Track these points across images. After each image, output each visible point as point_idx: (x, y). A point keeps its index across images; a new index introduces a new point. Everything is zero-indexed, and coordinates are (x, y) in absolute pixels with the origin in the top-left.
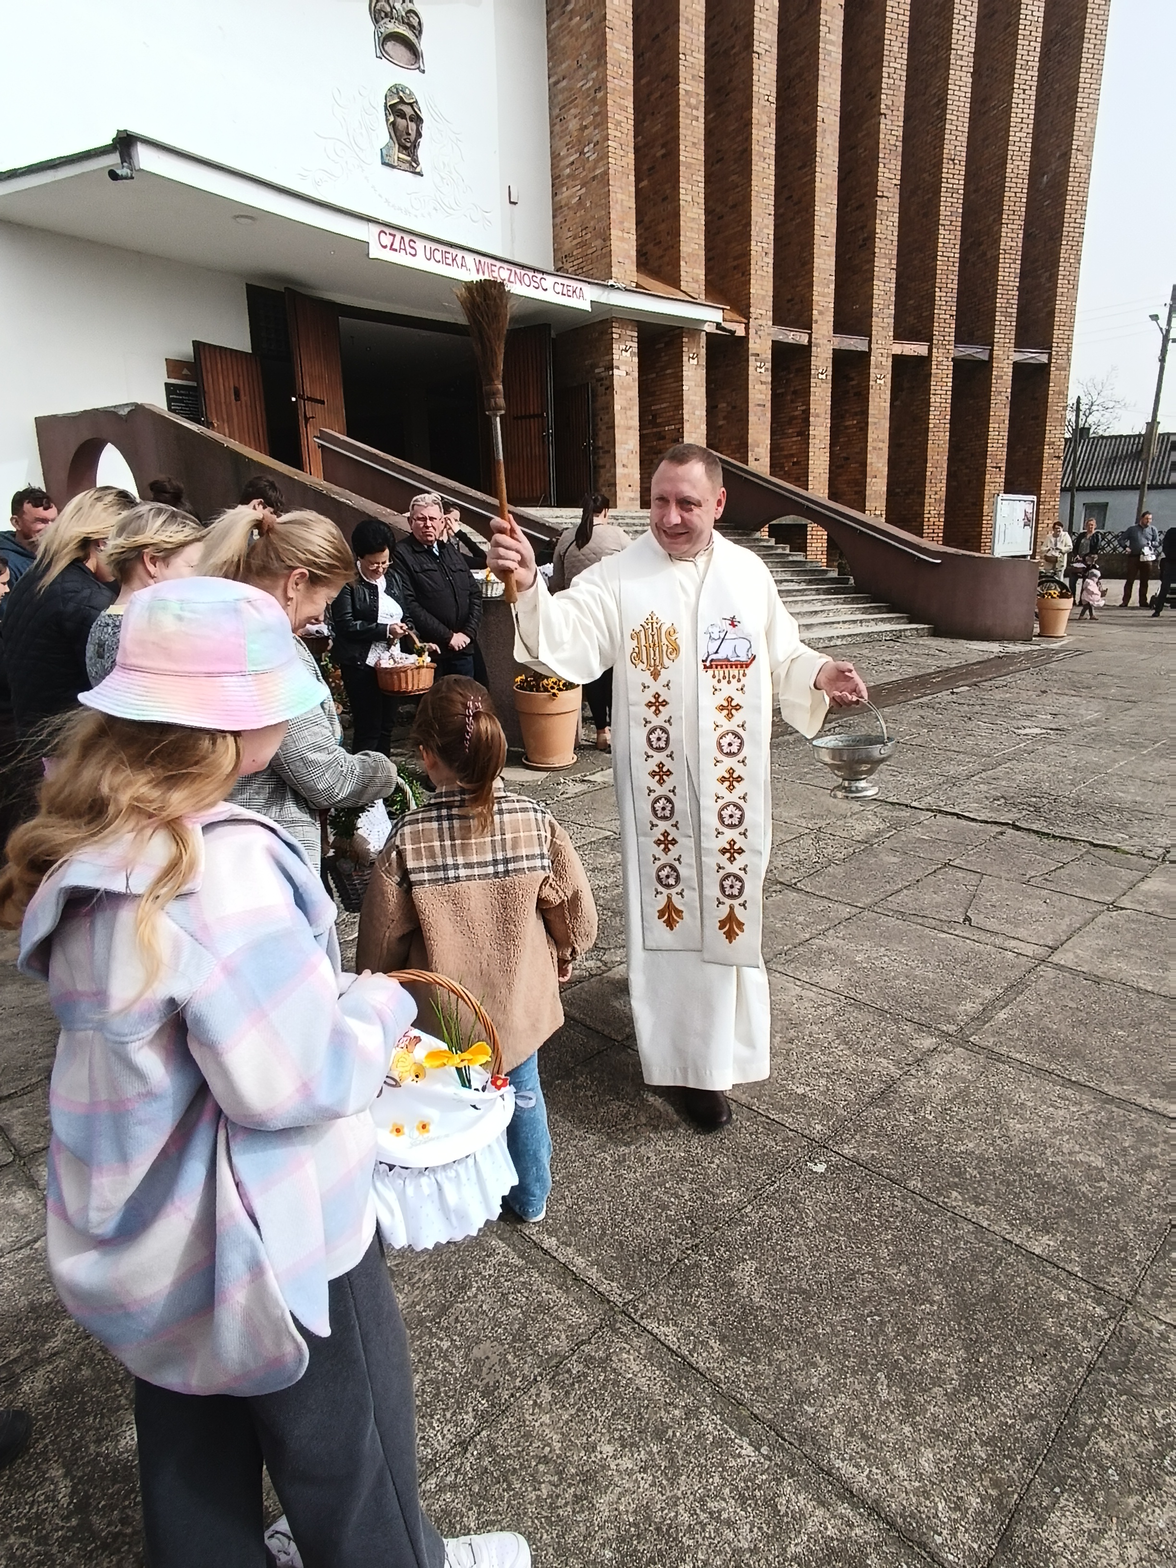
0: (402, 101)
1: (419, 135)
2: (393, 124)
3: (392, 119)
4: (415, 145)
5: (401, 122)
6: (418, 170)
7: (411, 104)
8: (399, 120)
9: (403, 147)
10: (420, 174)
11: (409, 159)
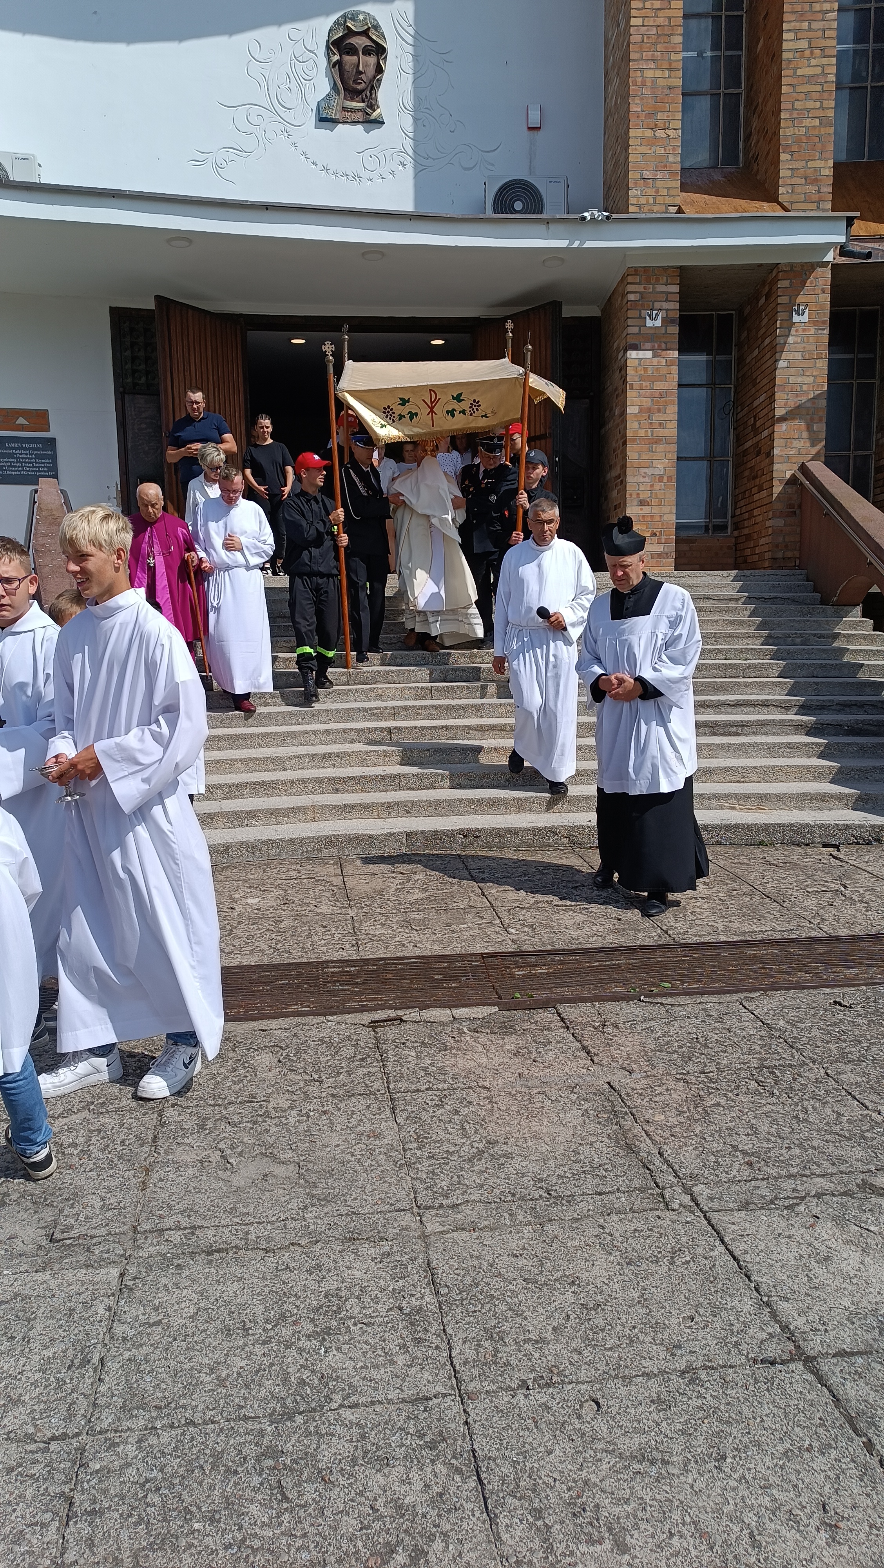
0: (350, 33)
1: (379, 70)
2: (339, 63)
3: (336, 58)
4: (373, 85)
5: (349, 59)
6: (375, 115)
7: (365, 33)
8: (347, 58)
9: (352, 93)
10: (379, 122)
11: (362, 105)
